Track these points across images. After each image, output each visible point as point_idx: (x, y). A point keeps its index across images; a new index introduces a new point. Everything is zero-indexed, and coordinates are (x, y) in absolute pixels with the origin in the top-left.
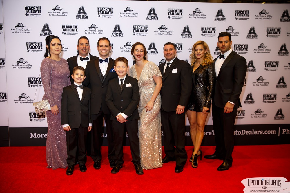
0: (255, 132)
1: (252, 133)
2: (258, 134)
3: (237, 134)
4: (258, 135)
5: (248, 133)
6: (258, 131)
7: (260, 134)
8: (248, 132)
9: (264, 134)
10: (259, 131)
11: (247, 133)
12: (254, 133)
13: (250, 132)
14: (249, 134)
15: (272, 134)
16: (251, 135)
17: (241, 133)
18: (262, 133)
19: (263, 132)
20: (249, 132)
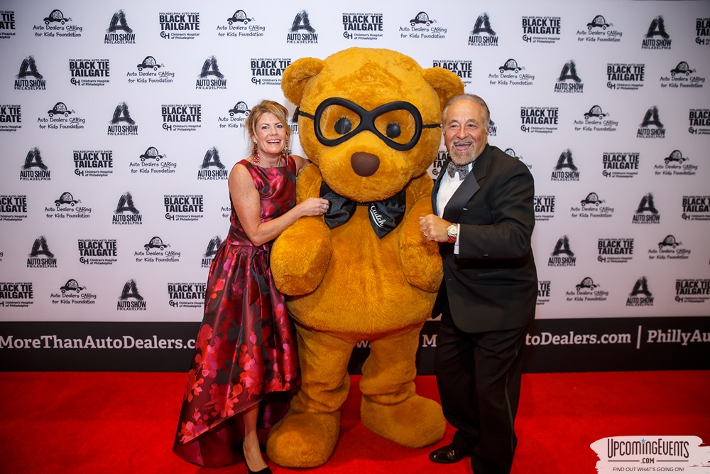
0: (576, 339)
1: (569, 341)
2: (585, 342)
3: (530, 344)
4: (585, 345)
5: (560, 341)
6: (584, 336)
7: (591, 342)
8: (559, 339)
9: (599, 342)
10: (588, 336)
11: (556, 341)
12: (573, 341)
13: (563, 337)
14: (562, 342)
15: (620, 344)
16: (565, 345)
17: (541, 341)
18: (595, 340)
19: (599, 338)
20: (561, 339)
